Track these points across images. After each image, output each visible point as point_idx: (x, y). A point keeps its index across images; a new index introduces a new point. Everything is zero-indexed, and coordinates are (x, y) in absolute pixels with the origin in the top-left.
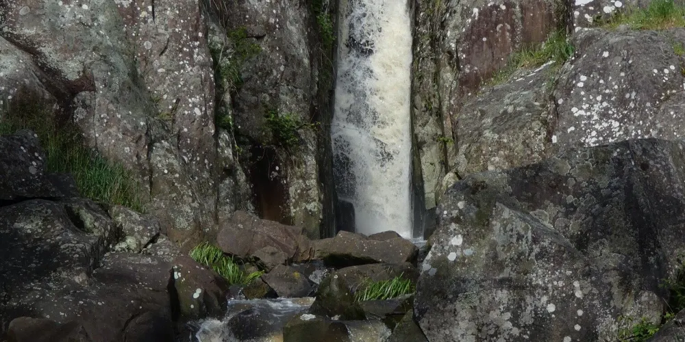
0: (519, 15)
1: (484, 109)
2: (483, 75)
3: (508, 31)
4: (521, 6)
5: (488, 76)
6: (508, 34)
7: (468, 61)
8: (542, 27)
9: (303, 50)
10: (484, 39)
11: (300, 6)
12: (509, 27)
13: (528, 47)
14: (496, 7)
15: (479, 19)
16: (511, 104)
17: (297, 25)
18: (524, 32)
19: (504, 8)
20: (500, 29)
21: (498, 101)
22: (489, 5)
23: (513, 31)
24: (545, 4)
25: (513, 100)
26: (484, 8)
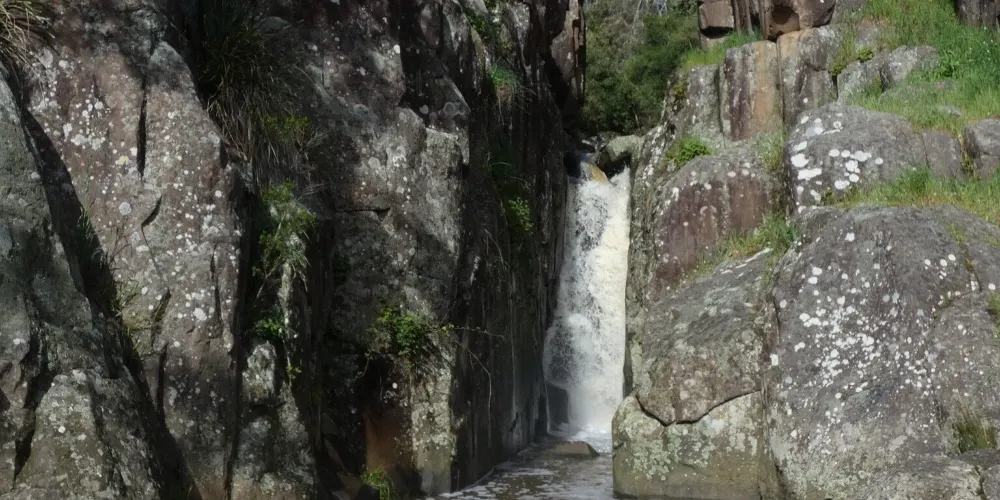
0: (727, 196)
1: (679, 310)
2: (683, 265)
3: (715, 215)
4: (729, 185)
5: (690, 266)
6: (713, 218)
7: (666, 250)
8: (754, 210)
9: (449, 229)
10: (686, 224)
11: (449, 177)
12: (714, 209)
13: (738, 233)
14: (699, 187)
15: (680, 201)
16: (713, 305)
17: (443, 198)
18: (732, 216)
19: (708, 187)
20: (704, 212)
21: (696, 299)
22: (692, 184)
23: (719, 215)
24: (758, 184)
25: (717, 299)
26: (685, 188)
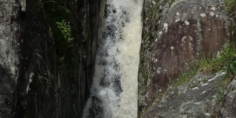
0: (200, 30)
1: (163, 115)
2: (170, 76)
3: (191, 42)
4: (201, 23)
5: (175, 76)
6: (191, 44)
7: (159, 64)
8: (218, 40)
9: (12, 59)
10: (172, 48)
11: (11, 23)
12: (191, 39)
13: (206, 55)
14: (182, 23)
15: (168, 32)
16: (185, 114)
17: (7, 38)
18: (203, 43)
19: (187, 23)
20: (185, 40)
21: (174, 109)
22: (176, 21)
23: (194, 42)
24: (220, 21)
25: (187, 110)
26: (172, 23)
